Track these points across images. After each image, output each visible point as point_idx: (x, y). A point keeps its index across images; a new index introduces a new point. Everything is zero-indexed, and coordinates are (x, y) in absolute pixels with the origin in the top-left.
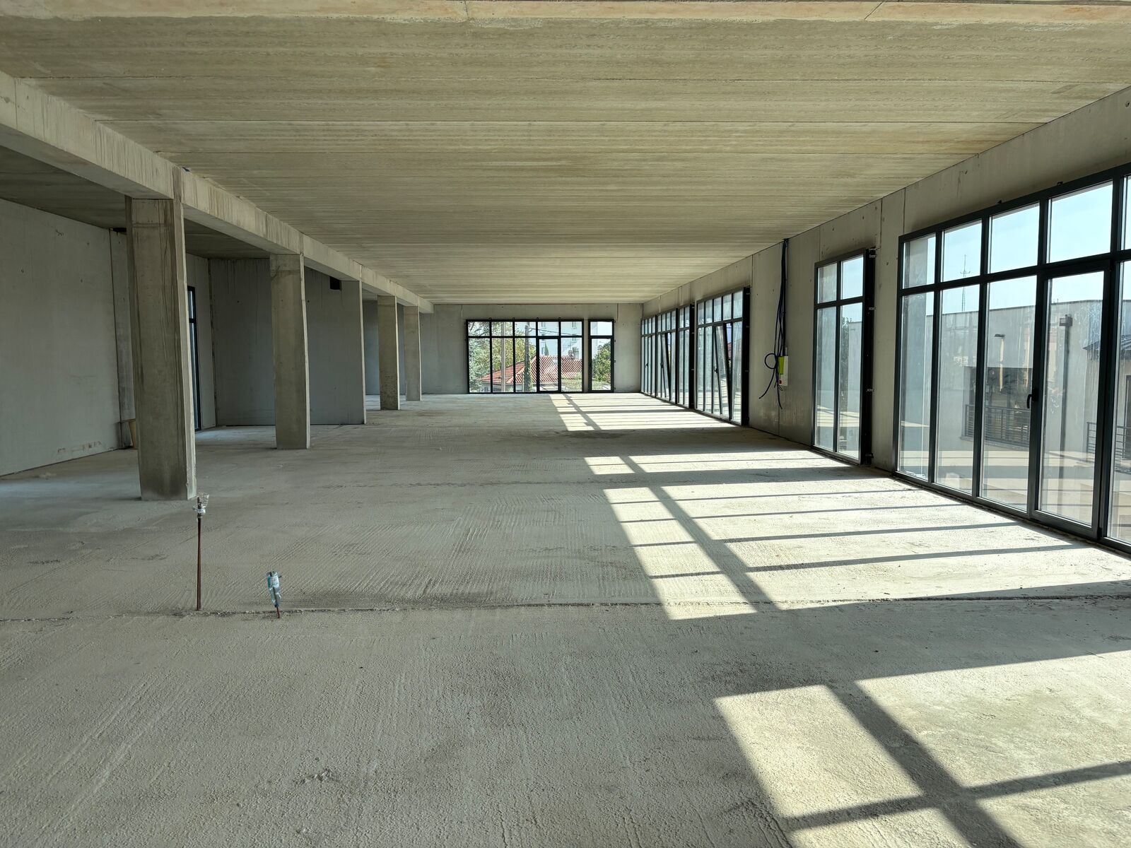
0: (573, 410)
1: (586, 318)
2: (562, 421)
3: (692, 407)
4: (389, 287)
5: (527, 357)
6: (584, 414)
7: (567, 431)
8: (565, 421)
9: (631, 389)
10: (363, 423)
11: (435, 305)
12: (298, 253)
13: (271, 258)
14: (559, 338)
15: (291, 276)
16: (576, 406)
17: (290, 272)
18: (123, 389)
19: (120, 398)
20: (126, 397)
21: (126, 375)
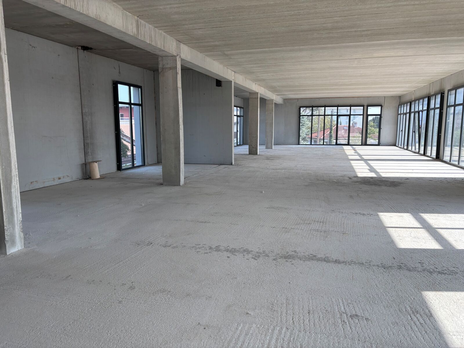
0: (358, 157)
1: (366, 105)
2: (352, 167)
3: (438, 158)
4: (254, 87)
5: (331, 126)
6: (366, 161)
7: (357, 177)
8: (355, 167)
9: (390, 144)
10: (232, 164)
11: (285, 100)
12: (176, 55)
13: (159, 59)
14: (350, 116)
15: (171, 71)
16: (360, 155)
17: (170, 68)
18: (88, 144)
19: (85, 149)
20: (90, 148)
21: (90, 135)
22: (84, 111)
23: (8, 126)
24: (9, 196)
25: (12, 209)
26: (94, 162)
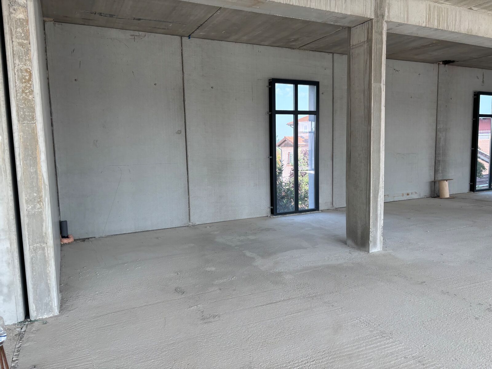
18: (439, 161)
19: (436, 167)
20: (440, 166)
21: (442, 152)
22: (438, 127)
23: (380, 145)
24: (375, 204)
25: (377, 215)
26: (445, 180)
